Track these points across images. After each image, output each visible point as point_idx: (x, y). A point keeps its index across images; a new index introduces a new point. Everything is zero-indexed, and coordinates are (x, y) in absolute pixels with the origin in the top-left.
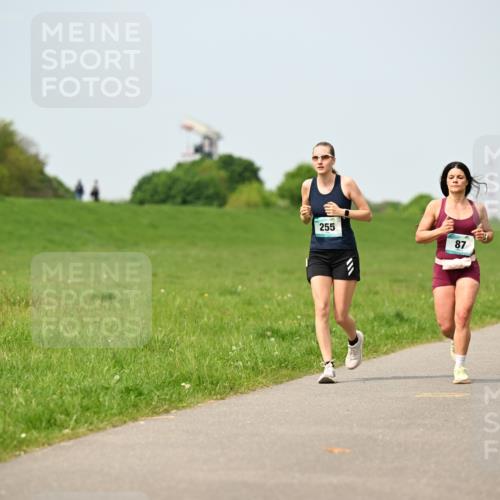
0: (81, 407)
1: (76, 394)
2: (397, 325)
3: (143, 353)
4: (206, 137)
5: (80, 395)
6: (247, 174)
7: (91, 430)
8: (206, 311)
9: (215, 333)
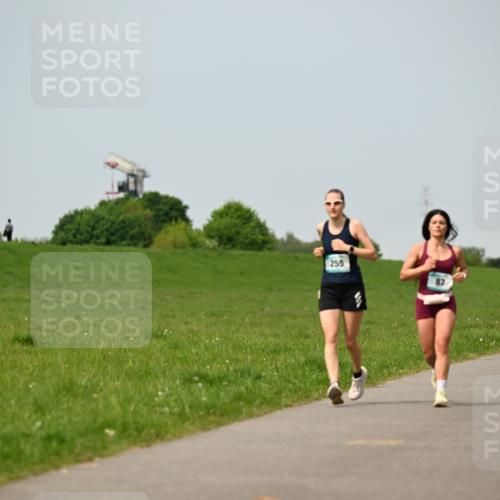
0: (2, 455)
3: (65, 399)
4: (132, 175)
6: (174, 213)
7: (12, 479)
8: (132, 355)
9: (141, 378)
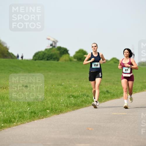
0: (19, 117)
1: (17, 113)
2: (107, 94)
4: (54, 42)
5: (18, 114)
6: (65, 52)
7: (22, 123)
8: (54, 90)
9: (56, 96)
